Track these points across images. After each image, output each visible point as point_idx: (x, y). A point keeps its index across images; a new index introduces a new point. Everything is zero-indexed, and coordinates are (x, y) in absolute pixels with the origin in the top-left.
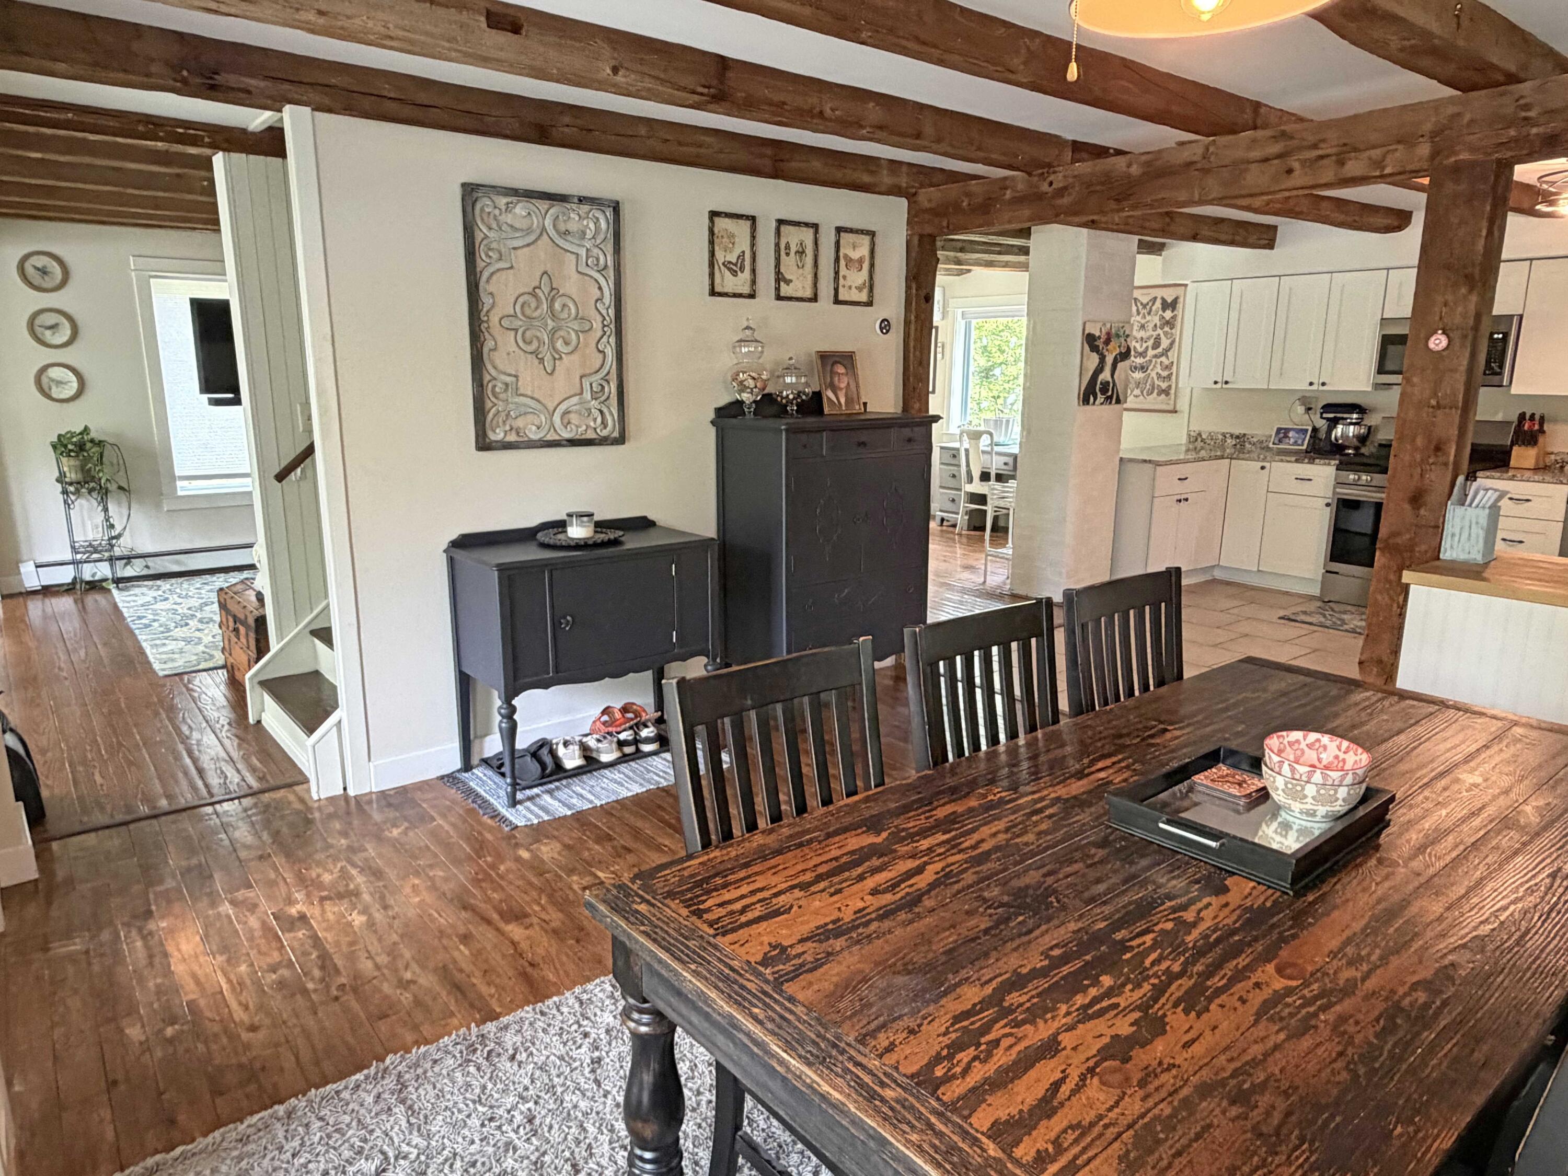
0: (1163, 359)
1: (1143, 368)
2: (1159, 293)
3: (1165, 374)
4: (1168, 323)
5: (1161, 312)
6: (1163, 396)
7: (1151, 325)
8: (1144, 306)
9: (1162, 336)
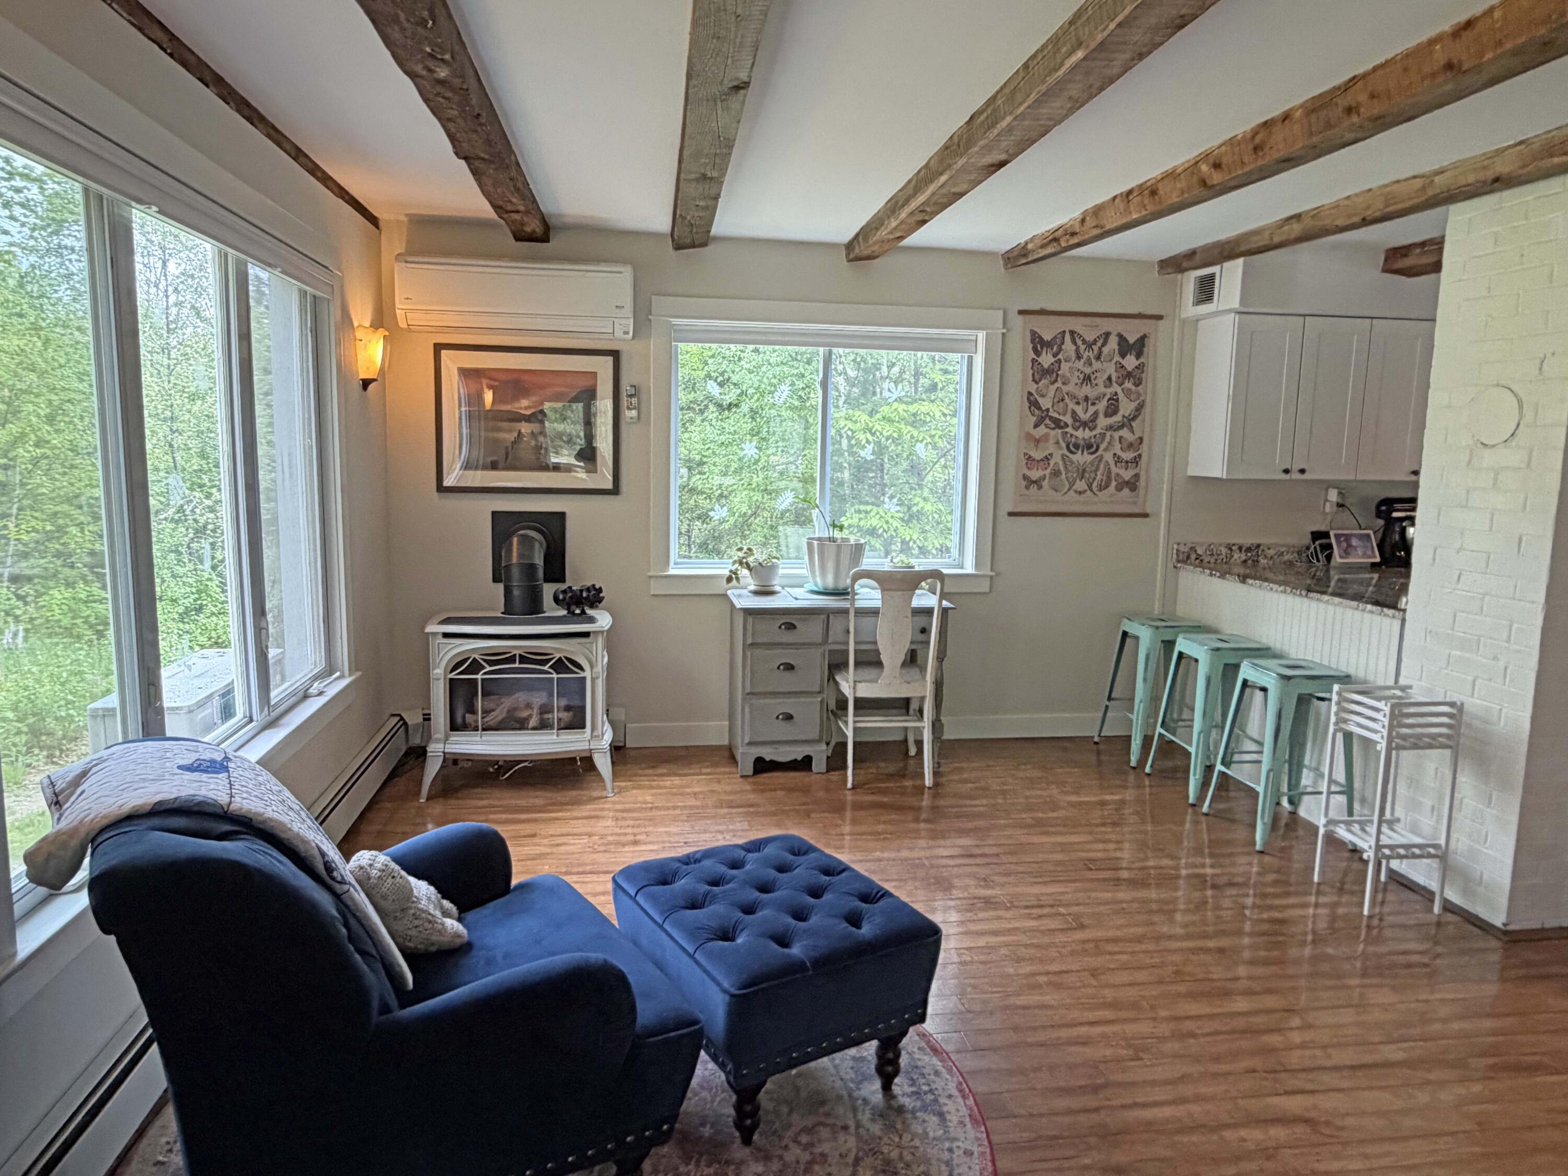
0: (1124, 433)
1: (1089, 447)
2: (1115, 326)
3: (1128, 456)
4: (1129, 375)
5: (1117, 358)
6: (1126, 491)
7: (1101, 379)
8: (1090, 346)
9: (1121, 396)
